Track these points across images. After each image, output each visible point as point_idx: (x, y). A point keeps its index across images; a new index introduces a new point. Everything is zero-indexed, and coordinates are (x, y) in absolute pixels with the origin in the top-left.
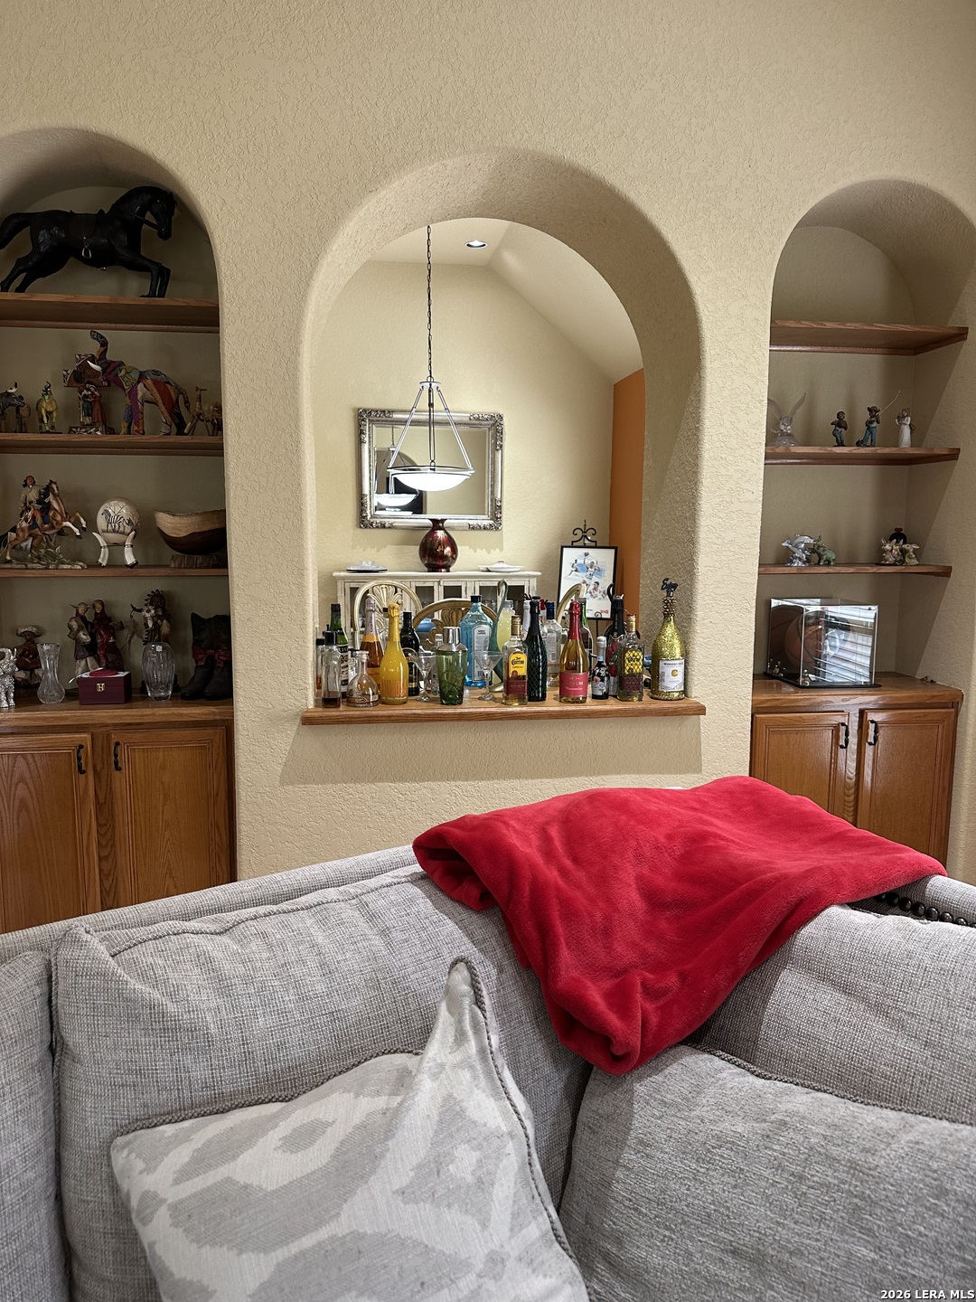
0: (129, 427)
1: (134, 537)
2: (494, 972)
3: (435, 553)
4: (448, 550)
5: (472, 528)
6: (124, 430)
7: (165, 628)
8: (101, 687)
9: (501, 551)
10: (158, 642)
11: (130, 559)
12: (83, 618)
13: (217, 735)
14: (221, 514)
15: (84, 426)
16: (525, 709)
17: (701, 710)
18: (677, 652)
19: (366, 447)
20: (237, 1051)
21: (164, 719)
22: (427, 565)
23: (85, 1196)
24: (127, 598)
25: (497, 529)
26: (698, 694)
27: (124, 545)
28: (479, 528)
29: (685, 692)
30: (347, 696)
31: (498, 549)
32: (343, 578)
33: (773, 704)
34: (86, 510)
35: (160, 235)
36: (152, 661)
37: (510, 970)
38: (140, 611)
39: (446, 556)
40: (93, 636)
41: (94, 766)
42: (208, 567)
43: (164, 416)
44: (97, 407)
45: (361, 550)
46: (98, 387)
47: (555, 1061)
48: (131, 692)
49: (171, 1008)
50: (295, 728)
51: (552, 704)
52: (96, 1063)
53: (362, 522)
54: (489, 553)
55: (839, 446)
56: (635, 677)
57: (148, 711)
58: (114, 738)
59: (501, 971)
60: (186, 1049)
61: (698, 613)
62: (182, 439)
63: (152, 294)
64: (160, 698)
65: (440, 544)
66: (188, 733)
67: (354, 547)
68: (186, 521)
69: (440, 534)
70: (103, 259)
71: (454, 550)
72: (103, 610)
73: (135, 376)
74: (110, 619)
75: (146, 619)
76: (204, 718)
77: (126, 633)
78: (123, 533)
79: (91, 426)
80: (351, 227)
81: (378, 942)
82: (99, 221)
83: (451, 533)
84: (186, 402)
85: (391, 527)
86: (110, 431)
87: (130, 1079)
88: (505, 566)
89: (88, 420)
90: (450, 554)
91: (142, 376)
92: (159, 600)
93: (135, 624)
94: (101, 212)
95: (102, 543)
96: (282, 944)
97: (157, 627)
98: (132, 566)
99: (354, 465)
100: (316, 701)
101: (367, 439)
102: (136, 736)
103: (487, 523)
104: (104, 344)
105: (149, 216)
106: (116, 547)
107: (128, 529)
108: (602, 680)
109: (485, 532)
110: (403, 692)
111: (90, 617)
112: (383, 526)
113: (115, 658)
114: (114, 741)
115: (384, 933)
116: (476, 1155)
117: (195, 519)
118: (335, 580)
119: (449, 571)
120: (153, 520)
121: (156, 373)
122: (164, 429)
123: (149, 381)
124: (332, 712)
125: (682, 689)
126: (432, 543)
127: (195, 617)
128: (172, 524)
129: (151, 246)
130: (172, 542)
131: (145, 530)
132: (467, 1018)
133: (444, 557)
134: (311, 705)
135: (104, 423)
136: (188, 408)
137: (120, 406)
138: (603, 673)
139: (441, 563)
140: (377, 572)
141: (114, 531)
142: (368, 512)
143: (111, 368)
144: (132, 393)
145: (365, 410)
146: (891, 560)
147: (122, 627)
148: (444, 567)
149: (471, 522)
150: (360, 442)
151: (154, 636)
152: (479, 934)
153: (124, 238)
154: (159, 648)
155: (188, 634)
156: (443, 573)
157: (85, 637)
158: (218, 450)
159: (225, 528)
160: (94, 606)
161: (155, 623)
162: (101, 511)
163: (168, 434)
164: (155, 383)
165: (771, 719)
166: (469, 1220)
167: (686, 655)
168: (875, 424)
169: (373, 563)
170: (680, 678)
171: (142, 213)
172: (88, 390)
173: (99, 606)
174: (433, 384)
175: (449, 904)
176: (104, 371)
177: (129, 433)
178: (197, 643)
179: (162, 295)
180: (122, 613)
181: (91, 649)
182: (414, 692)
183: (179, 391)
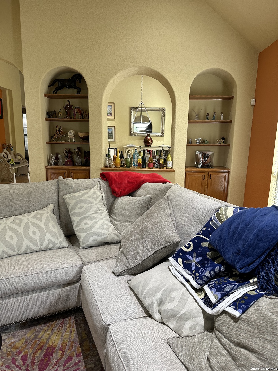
0: (74, 117)
1: (75, 137)
2: (106, 187)
3: (147, 142)
4: (150, 141)
5: (157, 136)
6: (73, 118)
7: (80, 153)
8: (69, 163)
9: (164, 141)
10: (79, 156)
11: (74, 141)
12: (66, 151)
13: (88, 171)
14: (88, 133)
15: (66, 117)
16: (141, 169)
17: (174, 171)
18: (170, 160)
19: (132, 116)
20: (76, 189)
21: (78, 169)
22: (145, 145)
23: (61, 201)
24: (74, 148)
25: (163, 136)
26: (174, 168)
27: (73, 138)
28: (159, 136)
29: (172, 167)
30: (110, 166)
31: (163, 141)
32: (125, 148)
33: (190, 170)
34: (66, 132)
35: (79, 82)
36: (78, 159)
37: (108, 187)
38: (76, 150)
39: (150, 143)
40: (68, 154)
41: (67, 176)
42: (87, 142)
43: (80, 115)
44: (68, 113)
45: (130, 141)
46: (69, 110)
47: (113, 197)
48: (74, 164)
49: (70, 184)
50: (100, 171)
51: (147, 169)
52: (62, 189)
53: (131, 134)
54: (161, 142)
55: (207, 120)
56: (162, 164)
57: (76, 167)
58: (71, 171)
59: (107, 187)
60: (71, 188)
61: (175, 152)
62: (83, 119)
63: (78, 94)
64: (79, 165)
65: (148, 140)
66: (83, 171)
67: (129, 140)
68: (83, 134)
69: (149, 137)
70: (69, 87)
71: (152, 141)
72: (69, 150)
73: (75, 108)
74: (71, 152)
75: (76, 151)
76: (85, 169)
77: (73, 154)
78: (73, 136)
79: (67, 117)
80: (111, 81)
81: (93, 183)
82: (69, 80)
83: (151, 137)
84: (84, 112)
85: (137, 136)
86: (71, 118)
87: (65, 190)
88: (164, 145)
89: (67, 116)
90: (151, 142)
91: (76, 108)
92: (79, 148)
93: (75, 152)
94: (70, 79)
95: (69, 138)
96: (82, 181)
97: (78, 153)
98: (74, 142)
99: (129, 121)
100: (104, 166)
101: (132, 114)
102: (74, 171)
103: (160, 135)
104: (70, 102)
105: (77, 79)
106: (71, 138)
107: (73, 135)
108: (156, 165)
109: (160, 137)
110: (119, 166)
111: (67, 151)
112: (136, 135)
113: (71, 158)
114: (70, 172)
115: (94, 182)
116: (96, 196)
117: (84, 134)
118: (124, 148)
119: (150, 146)
120: (78, 133)
121: (78, 107)
122: (80, 117)
123: (77, 109)
124: (107, 168)
125: (171, 167)
126: (146, 140)
127: (85, 151)
128: (81, 135)
129: (78, 84)
130: (81, 138)
131: (76, 135)
132: (98, 186)
133: (149, 143)
134: (103, 167)
135: (70, 116)
136: (84, 113)
137: (72, 113)
138: (156, 164)
139: (148, 144)
140: (133, 146)
141: (71, 136)
142: (132, 132)
143: (71, 106)
144: (74, 111)
145: (132, 107)
146: (218, 143)
147: (73, 153)
148: (149, 145)
149: (157, 135)
150: (131, 115)
151: (78, 154)
152: (105, 183)
153: (73, 84)
154: (78, 157)
155: (84, 155)
156: (149, 147)
157: (66, 154)
158: (88, 121)
159: (89, 136)
160: (68, 149)
161: (78, 152)
162: (69, 132)
163: (80, 118)
164: (78, 109)
165: (189, 173)
166: (94, 200)
167: (172, 160)
168: (215, 115)
169: (133, 144)
170: (171, 165)
171: (76, 79)
172: (67, 110)
173: (69, 149)
174: (142, 103)
175: (103, 180)
176: (69, 107)
177: (74, 118)
178: (85, 156)
179: (79, 94)
180: (73, 151)
181: (67, 157)
182: (121, 166)
183: (82, 110)
